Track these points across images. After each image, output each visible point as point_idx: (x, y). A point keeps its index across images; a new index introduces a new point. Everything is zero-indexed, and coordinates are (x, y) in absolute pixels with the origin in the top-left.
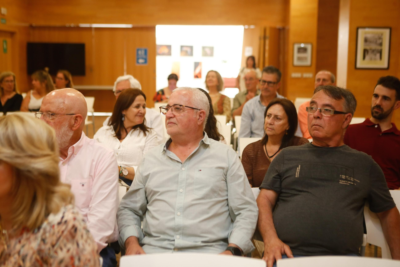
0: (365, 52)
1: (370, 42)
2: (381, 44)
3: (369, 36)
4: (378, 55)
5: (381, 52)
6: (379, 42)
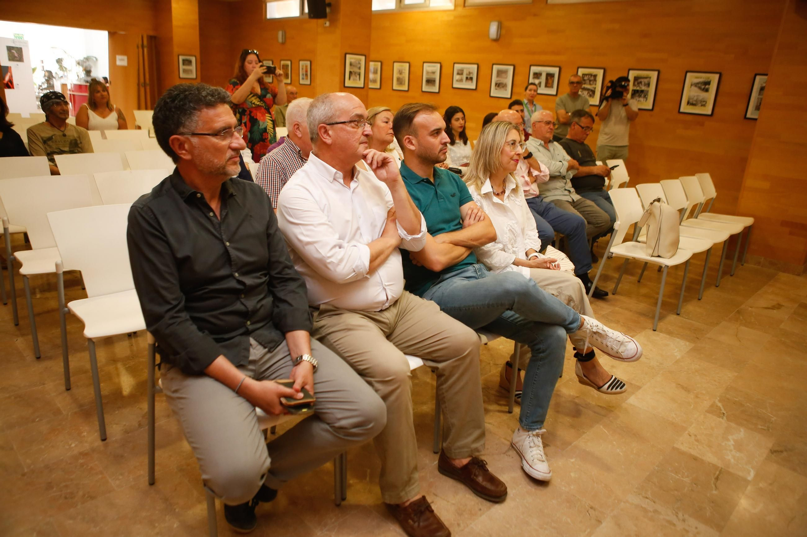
0: (350, 73)
1: (354, 66)
2: (360, 68)
3: (353, 61)
4: (358, 76)
5: (359, 75)
6: (358, 66)
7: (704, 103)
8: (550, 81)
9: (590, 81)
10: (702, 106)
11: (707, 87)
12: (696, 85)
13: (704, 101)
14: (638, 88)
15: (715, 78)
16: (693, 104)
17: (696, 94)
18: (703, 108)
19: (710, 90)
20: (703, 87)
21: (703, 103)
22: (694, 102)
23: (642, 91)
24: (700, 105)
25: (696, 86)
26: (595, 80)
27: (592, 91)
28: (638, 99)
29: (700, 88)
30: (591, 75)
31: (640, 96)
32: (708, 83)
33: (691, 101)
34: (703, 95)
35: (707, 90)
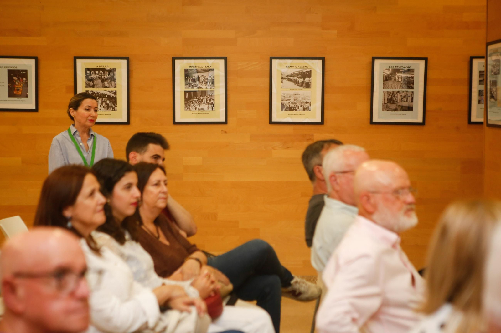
7: (308, 105)
8: (19, 85)
9: (103, 81)
10: (304, 109)
11: (307, 79)
12: (290, 78)
13: (307, 102)
14: (195, 89)
15: (316, 66)
16: (291, 109)
17: (292, 92)
18: (306, 112)
19: (313, 85)
20: (301, 80)
21: (306, 106)
22: (292, 105)
23: (203, 93)
24: (301, 108)
25: (290, 80)
26: (113, 79)
27: (109, 97)
28: (198, 107)
29: (296, 83)
30: (104, 70)
31: (200, 102)
32: (308, 74)
33: (286, 104)
34: (303, 92)
35: (308, 85)
